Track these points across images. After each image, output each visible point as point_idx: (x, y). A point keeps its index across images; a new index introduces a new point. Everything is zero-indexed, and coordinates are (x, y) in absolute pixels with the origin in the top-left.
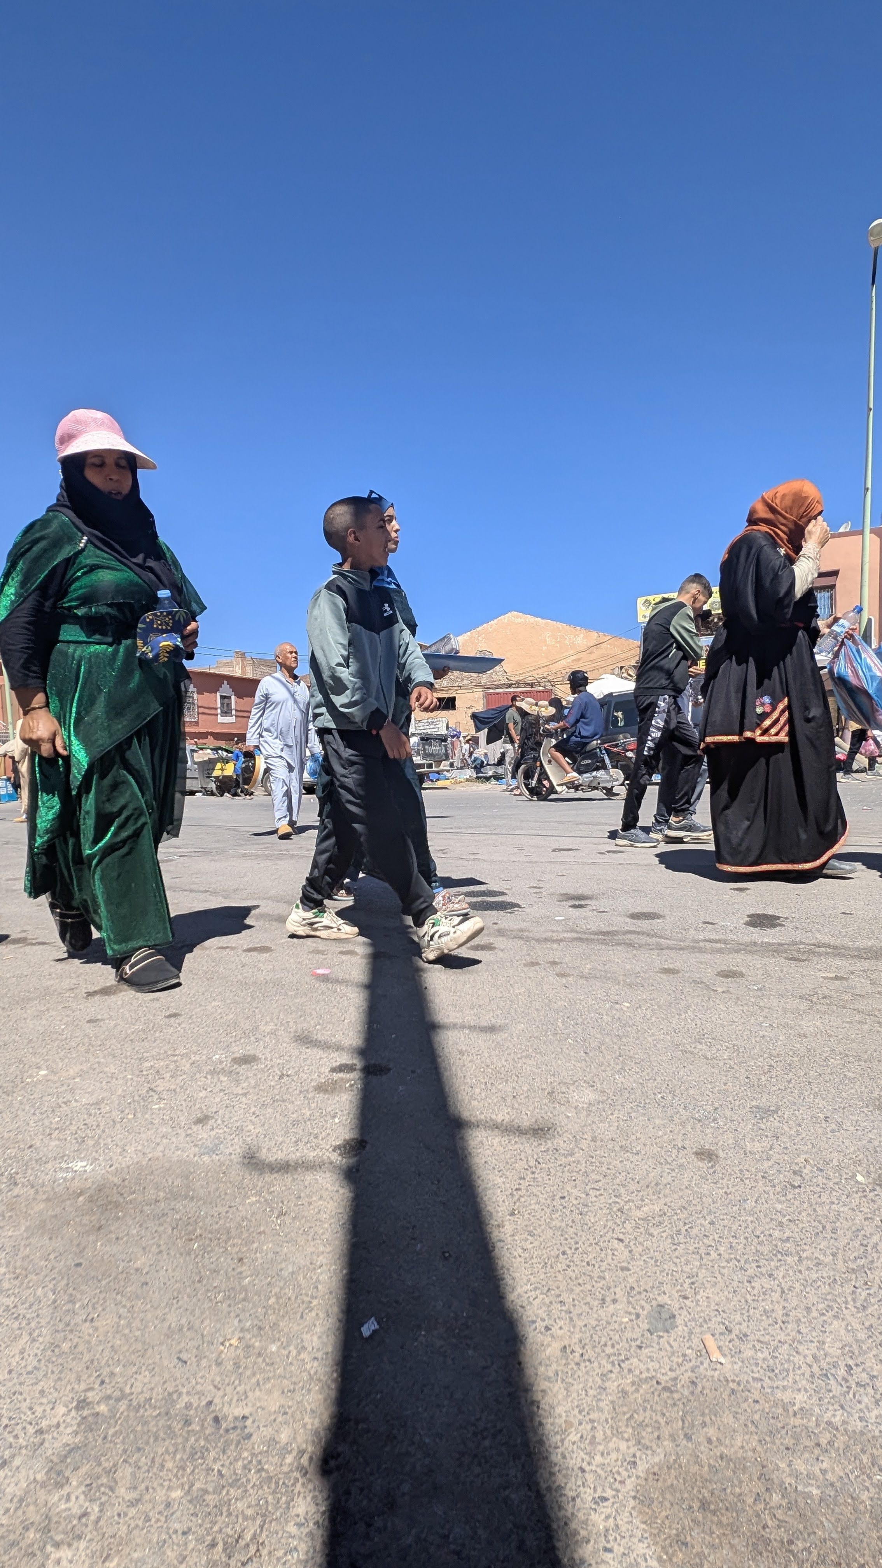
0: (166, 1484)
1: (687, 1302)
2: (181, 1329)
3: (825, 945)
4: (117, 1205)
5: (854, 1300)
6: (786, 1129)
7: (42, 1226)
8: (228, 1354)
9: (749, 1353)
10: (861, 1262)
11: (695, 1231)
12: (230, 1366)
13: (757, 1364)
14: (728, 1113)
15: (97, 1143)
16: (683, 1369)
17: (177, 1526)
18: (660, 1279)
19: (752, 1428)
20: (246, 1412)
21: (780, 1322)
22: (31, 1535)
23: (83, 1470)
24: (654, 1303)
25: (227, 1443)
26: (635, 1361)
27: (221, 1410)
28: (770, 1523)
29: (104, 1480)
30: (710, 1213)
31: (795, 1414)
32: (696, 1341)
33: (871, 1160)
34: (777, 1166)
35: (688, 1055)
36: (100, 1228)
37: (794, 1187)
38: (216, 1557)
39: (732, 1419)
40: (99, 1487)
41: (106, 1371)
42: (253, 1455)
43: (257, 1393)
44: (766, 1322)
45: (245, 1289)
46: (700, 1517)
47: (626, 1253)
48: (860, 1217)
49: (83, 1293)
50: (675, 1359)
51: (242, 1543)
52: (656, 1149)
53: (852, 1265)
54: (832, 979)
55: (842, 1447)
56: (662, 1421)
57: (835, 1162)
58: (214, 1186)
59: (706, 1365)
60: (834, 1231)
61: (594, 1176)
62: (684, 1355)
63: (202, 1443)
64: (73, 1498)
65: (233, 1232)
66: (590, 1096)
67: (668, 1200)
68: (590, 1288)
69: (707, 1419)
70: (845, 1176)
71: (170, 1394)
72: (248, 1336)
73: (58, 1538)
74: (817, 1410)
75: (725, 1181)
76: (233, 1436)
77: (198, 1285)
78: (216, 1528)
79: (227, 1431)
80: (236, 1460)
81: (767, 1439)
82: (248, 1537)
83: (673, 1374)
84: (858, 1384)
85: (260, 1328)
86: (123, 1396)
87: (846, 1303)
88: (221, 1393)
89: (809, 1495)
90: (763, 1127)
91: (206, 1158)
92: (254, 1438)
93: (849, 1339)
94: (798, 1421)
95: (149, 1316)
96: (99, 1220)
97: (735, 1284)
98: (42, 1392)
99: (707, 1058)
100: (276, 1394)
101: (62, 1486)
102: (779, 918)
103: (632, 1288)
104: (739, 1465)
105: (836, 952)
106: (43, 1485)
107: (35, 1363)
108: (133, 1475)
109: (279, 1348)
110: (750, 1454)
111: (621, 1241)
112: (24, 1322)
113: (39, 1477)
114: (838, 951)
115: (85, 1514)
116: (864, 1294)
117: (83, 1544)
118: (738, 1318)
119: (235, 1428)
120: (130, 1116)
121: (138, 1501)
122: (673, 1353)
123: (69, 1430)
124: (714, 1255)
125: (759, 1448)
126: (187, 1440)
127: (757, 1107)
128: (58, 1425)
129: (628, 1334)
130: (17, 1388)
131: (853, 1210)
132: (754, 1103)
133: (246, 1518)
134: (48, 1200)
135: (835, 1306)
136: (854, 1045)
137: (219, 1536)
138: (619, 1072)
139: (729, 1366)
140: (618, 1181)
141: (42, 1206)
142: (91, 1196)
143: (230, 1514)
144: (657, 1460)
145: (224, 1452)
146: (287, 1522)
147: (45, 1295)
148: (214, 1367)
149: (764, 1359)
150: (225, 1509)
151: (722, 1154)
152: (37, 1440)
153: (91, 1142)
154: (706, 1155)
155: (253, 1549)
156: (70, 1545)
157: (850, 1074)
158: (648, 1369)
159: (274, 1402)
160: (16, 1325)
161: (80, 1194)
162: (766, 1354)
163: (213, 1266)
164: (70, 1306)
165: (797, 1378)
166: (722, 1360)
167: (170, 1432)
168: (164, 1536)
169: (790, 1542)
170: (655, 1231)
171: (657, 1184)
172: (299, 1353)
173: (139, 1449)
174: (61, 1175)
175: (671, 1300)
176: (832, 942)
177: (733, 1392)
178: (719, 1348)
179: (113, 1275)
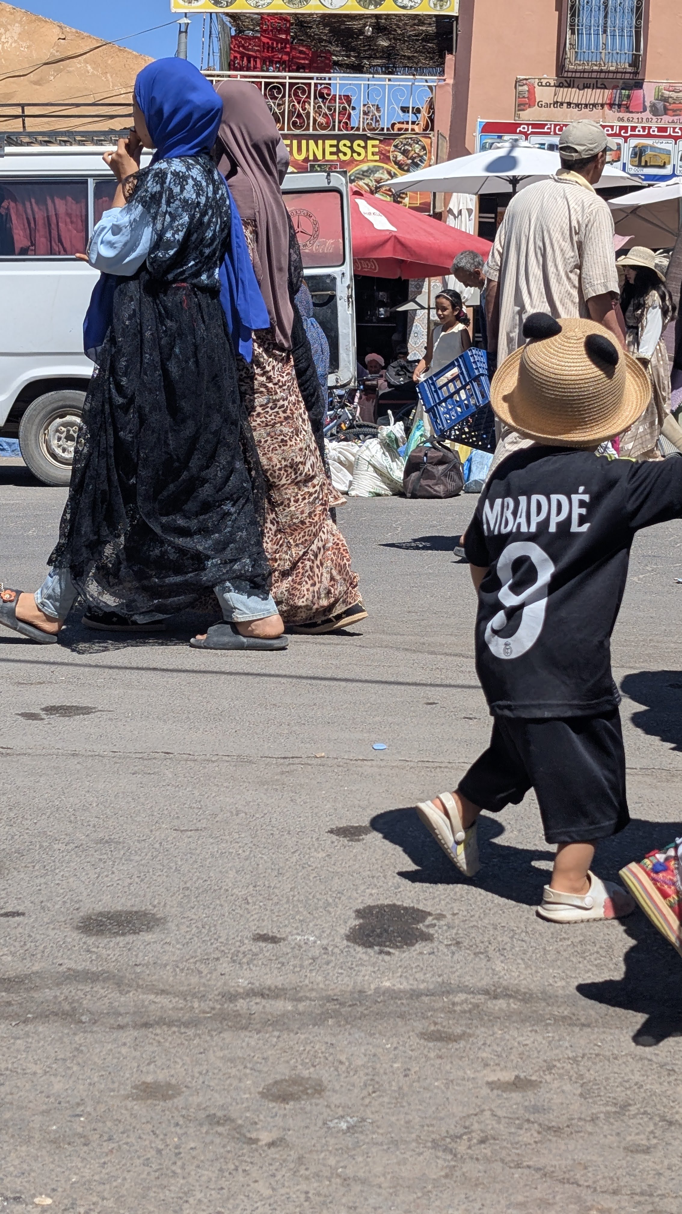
54: (505, 1086)
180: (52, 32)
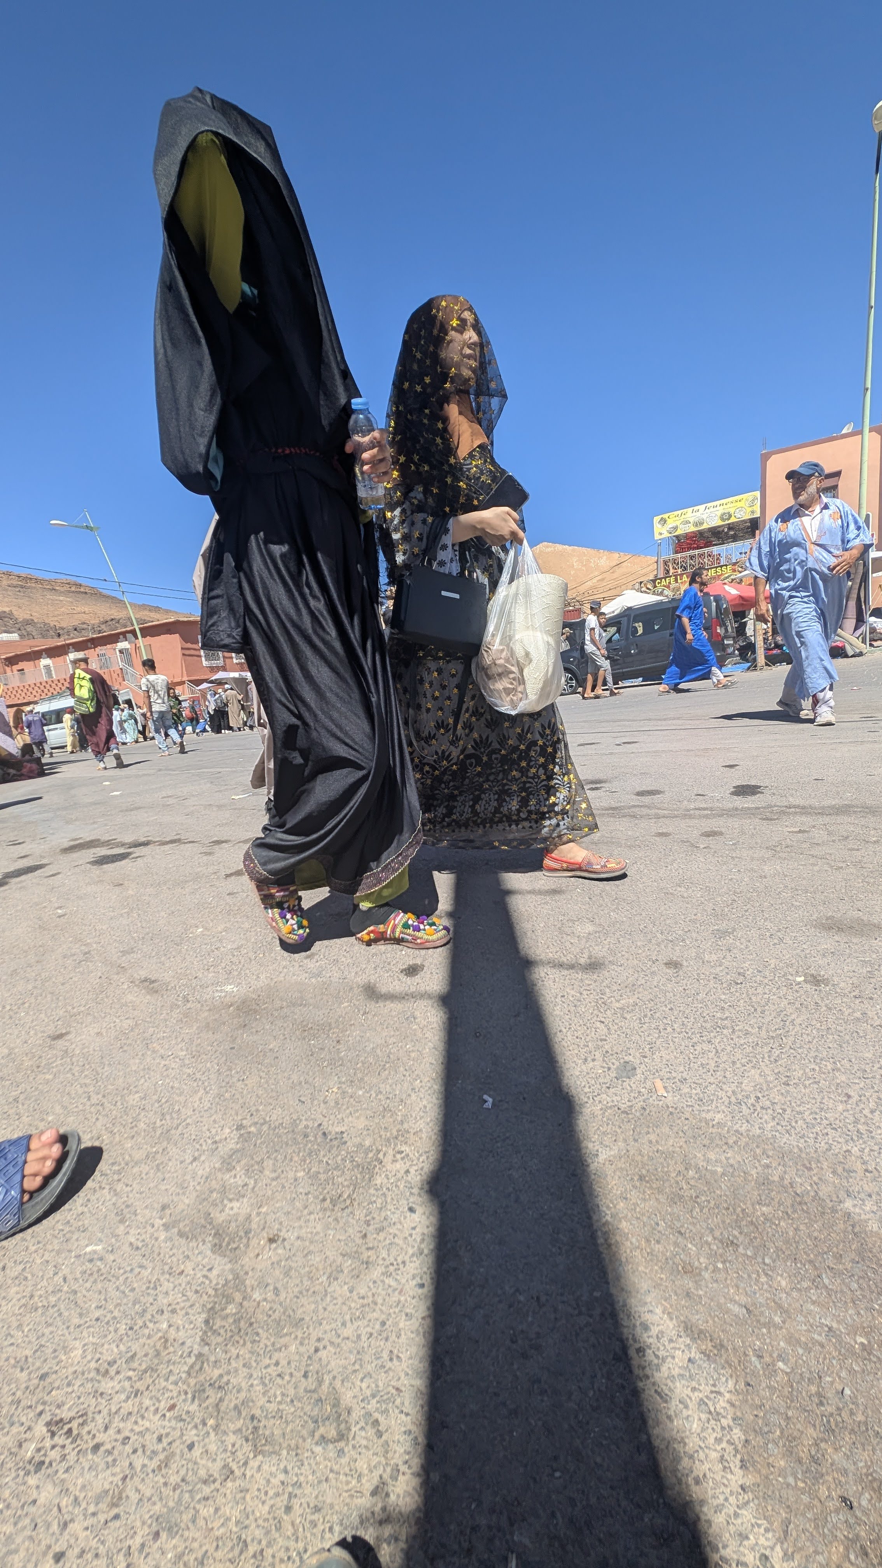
0: (294, 1169)
1: (646, 1060)
2: (300, 1083)
3: (795, 807)
4: (255, 1011)
5: (769, 1057)
6: (738, 944)
7: (207, 1026)
8: (331, 1098)
9: (686, 1090)
10: (778, 1032)
11: (658, 1015)
12: (332, 1104)
13: (691, 1097)
14: (694, 935)
15: (240, 973)
16: (637, 1100)
17: (301, 1190)
18: (628, 1045)
19: (681, 1134)
20: (343, 1129)
21: (712, 1071)
22: (215, 1195)
23: (243, 1163)
24: (622, 1061)
25: (332, 1147)
26: (604, 1096)
27: (327, 1128)
28: (685, 1187)
29: (256, 1167)
30: (670, 1003)
31: (713, 1126)
32: (649, 1084)
33: (801, 963)
34: (727, 970)
35: (670, 896)
36: (245, 1025)
37: (737, 984)
38: (326, 1206)
39: (668, 1129)
40: (253, 1171)
41: (253, 1109)
42: (348, 1153)
43: (350, 1119)
44: (701, 1071)
45: (341, 1059)
46: (638, 1184)
47: (606, 1030)
48: (786, 1002)
49: (236, 1065)
50: (632, 1095)
51: (342, 1199)
52: (636, 962)
53: (771, 1034)
54: (796, 832)
55: (743, 1144)
56: (619, 1131)
57: (773, 966)
58: (319, 998)
59: (654, 1098)
60: (763, 1012)
61: (587, 982)
62: (639, 1092)
63: (316, 1147)
64: (238, 1176)
65: (333, 1025)
66: (590, 928)
67: (640, 995)
68: (576, 1052)
69: (651, 1130)
70: (778, 975)
71: (295, 1121)
72: (344, 1086)
73: (231, 1197)
74: (729, 1124)
75: (685, 982)
76: (335, 1143)
77: (311, 1058)
78: (326, 1191)
79: (331, 1140)
80: (337, 1156)
81: (691, 1140)
82: (345, 1196)
83: (630, 1104)
84: (762, 1108)
85: (352, 1081)
86: (265, 1122)
87: (763, 1058)
88: (327, 1119)
89: (715, 1172)
90: (720, 943)
91: (313, 980)
92: (348, 1144)
93: (762, 1080)
94: (714, 1130)
95: (280, 1077)
96: (244, 1021)
97: (682, 1048)
98: (215, 1121)
99: (683, 897)
100: (362, 1119)
101: (231, 1171)
102: (760, 787)
103: (607, 1052)
104: (670, 1155)
105: (804, 811)
106: (220, 1170)
107: (209, 1105)
108: (274, 1164)
109: (364, 1093)
110: (678, 1149)
111: (603, 1022)
112: (200, 1083)
113: (217, 1166)
114: (804, 810)
115: (246, 1185)
116: (778, 1052)
117: (245, 1200)
118: (682, 1069)
119: (336, 1138)
120: (261, 955)
121: (277, 1178)
122: (631, 1091)
123: (233, 1141)
124: (669, 1029)
125: (684, 1146)
126: (306, 1145)
127: (718, 930)
128: (226, 1139)
129: (601, 1080)
130: (199, 1119)
131: (780, 998)
132: (716, 927)
133: (343, 1186)
134: (210, 1010)
135: (754, 1060)
136: (804, 882)
137: (328, 1196)
138: (614, 911)
139: (670, 1099)
140: (604, 984)
141: (206, 1014)
142: (238, 1007)
143: (333, 1184)
144: (612, 1153)
145: (329, 1152)
146: (369, 1188)
147: (212, 1067)
148: (322, 1105)
149: (696, 1094)
150: (330, 1182)
151: (685, 963)
152: (214, 1146)
153: (236, 973)
154: (673, 964)
155: (348, 1202)
156: (238, 1200)
157: (798, 904)
158: (613, 1101)
159: (361, 1123)
160: (195, 1084)
161: (231, 1005)
162: (698, 1090)
163: (320, 1046)
164: (228, 1073)
165: (719, 1105)
166: (666, 1095)
167: (295, 1142)
168: (294, 1195)
169: (697, 1197)
170: (628, 1016)
171: (633, 985)
172: (377, 1095)
173: (276, 1151)
174: (217, 994)
175: (634, 1058)
176: (802, 803)
177: (671, 1113)
178: (665, 1088)
179: (255, 1053)
180: (616, 555)
